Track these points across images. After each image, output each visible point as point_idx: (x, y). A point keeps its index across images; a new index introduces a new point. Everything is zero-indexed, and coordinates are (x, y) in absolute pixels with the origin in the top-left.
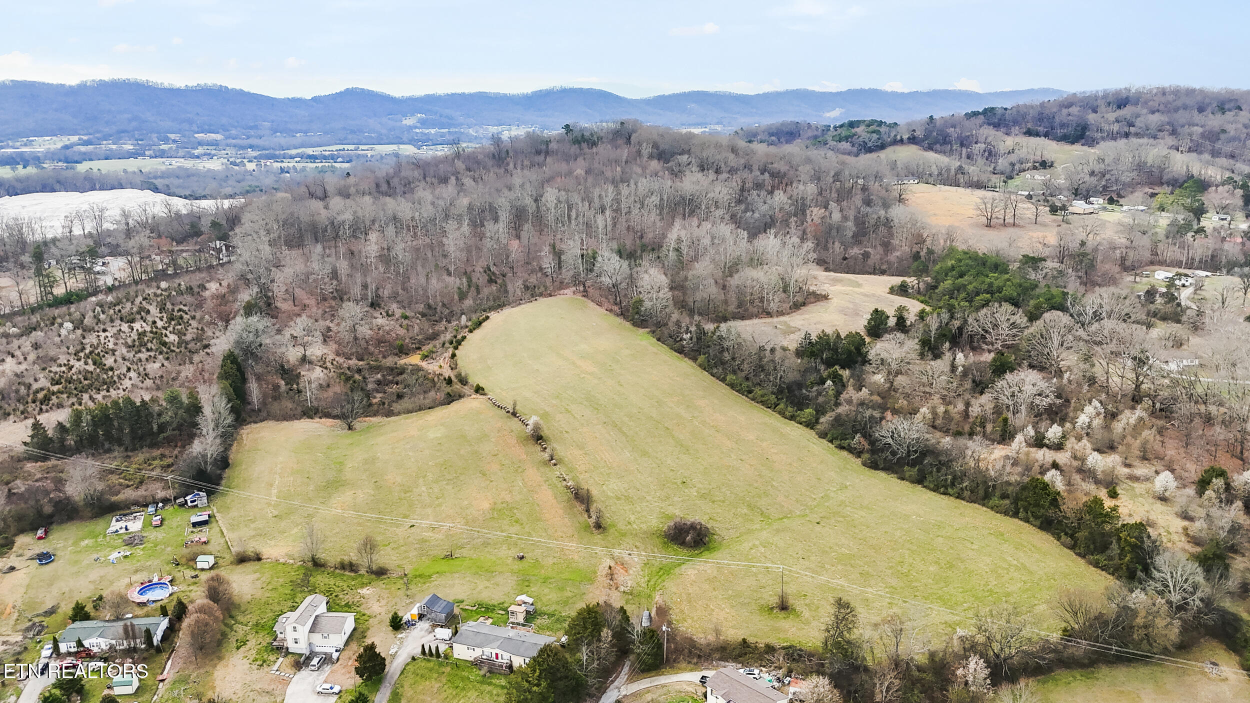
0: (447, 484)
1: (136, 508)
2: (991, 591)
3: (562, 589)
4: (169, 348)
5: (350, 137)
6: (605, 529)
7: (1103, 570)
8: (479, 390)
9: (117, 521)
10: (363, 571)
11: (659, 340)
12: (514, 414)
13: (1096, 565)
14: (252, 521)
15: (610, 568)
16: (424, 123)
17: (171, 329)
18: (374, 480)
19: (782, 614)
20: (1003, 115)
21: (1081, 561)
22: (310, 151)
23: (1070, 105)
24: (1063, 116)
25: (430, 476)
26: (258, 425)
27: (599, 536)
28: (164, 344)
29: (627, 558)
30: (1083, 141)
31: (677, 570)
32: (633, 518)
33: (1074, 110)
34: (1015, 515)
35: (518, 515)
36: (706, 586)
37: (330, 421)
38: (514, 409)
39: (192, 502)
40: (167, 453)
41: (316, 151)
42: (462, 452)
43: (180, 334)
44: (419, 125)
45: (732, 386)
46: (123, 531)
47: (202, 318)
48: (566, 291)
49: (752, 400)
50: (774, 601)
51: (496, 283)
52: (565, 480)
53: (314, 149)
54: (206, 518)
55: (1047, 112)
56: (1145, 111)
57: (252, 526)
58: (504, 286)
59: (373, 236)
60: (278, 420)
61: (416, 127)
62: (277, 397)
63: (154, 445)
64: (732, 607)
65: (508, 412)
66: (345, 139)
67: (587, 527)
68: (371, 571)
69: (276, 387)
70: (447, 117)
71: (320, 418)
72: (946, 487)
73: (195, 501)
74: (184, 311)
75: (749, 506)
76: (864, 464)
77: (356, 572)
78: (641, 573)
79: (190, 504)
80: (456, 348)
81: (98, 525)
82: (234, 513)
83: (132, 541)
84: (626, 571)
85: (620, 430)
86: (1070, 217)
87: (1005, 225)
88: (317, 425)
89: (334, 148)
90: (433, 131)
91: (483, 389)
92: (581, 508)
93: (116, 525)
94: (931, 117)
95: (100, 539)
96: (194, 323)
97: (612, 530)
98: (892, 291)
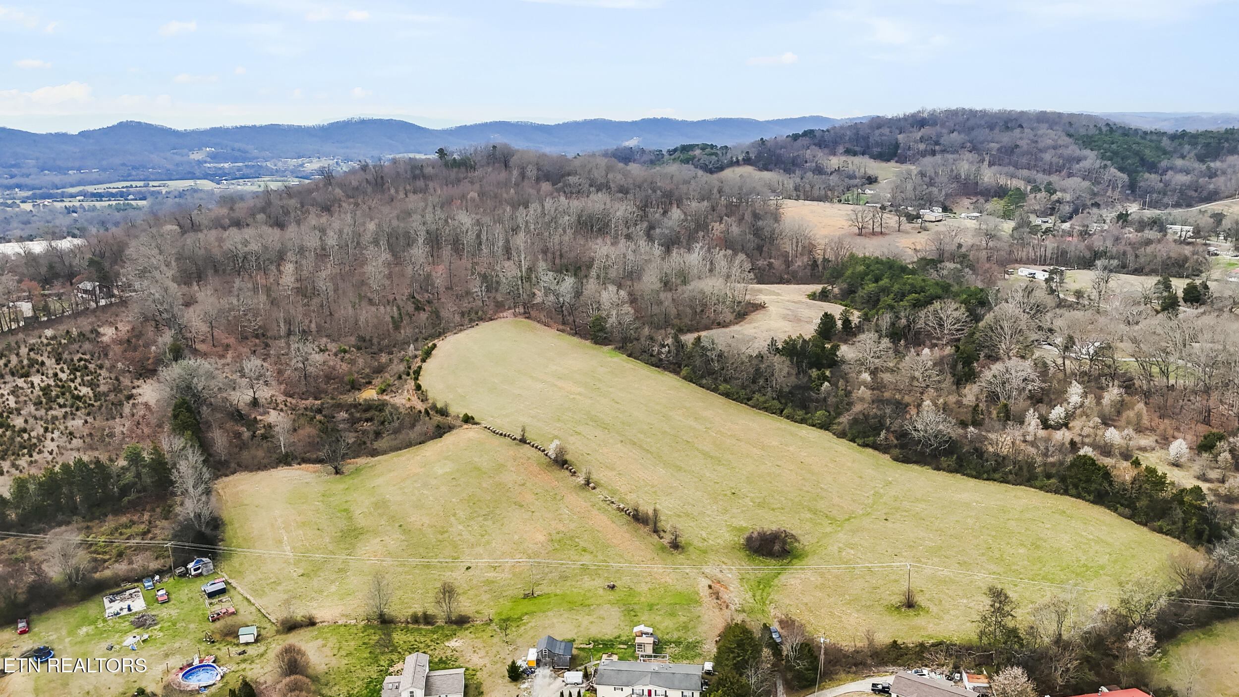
0: (485, 520)
1: (128, 585)
2: (1085, 565)
3: (673, 614)
4: (85, 402)
5: (134, 173)
6: (683, 548)
7: (1167, 535)
8: (468, 419)
9: (111, 601)
10: (440, 623)
11: (629, 356)
12: (523, 441)
13: (1160, 531)
14: (277, 583)
15: (710, 587)
16: (214, 157)
17: (79, 380)
18: (397, 525)
19: (911, 612)
20: (823, 137)
21: (1145, 529)
22: (91, 189)
23: (879, 127)
24: (876, 136)
25: (461, 514)
26: (231, 478)
27: (681, 556)
28: (79, 398)
29: (720, 575)
30: (896, 159)
31: (776, 581)
32: (704, 535)
33: (886, 131)
34: (1066, 492)
35: (582, 544)
36: (819, 594)
37: (311, 466)
38: (523, 435)
39: (195, 570)
40: (135, 518)
41: (100, 189)
42: (484, 485)
43: (92, 385)
44: (209, 159)
45: (727, 395)
46: (125, 612)
47: (113, 367)
48: (505, 314)
49: (753, 407)
50: (897, 599)
51: (424, 310)
52: (613, 503)
53: (96, 187)
54: (221, 586)
55: (861, 133)
56: (945, 131)
57: (279, 588)
58: (436, 314)
59: (289, 268)
60: (251, 471)
61: (206, 162)
62: (243, 446)
63: (117, 512)
64: (858, 611)
65: (515, 439)
66: (129, 175)
67: (663, 548)
68: (450, 622)
69: (238, 435)
70: (239, 150)
71: (299, 464)
72: (988, 472)
73: (199, 568)
74: (86, 360)
75: (810, 510)
76: (896, 459)
77: (432, 624)
78: (742, 589)
79: (193, 573)
80: (416, 379)
81: (90, 609)
82: (250, 578)
83: (141, 622)
84: (726, 588)
85: (641, 447)
86: (927, 224)
87: (874, 233)
88: (299, 472)
89: (120, 185)
90: (226, 165)
91: (473, 418)
92: (645, 530)
93: (112, 607)
94: (762, 139)
95: (100, 625)
96: (104, 373)
97: (691, 548)
98: (813, 296)
